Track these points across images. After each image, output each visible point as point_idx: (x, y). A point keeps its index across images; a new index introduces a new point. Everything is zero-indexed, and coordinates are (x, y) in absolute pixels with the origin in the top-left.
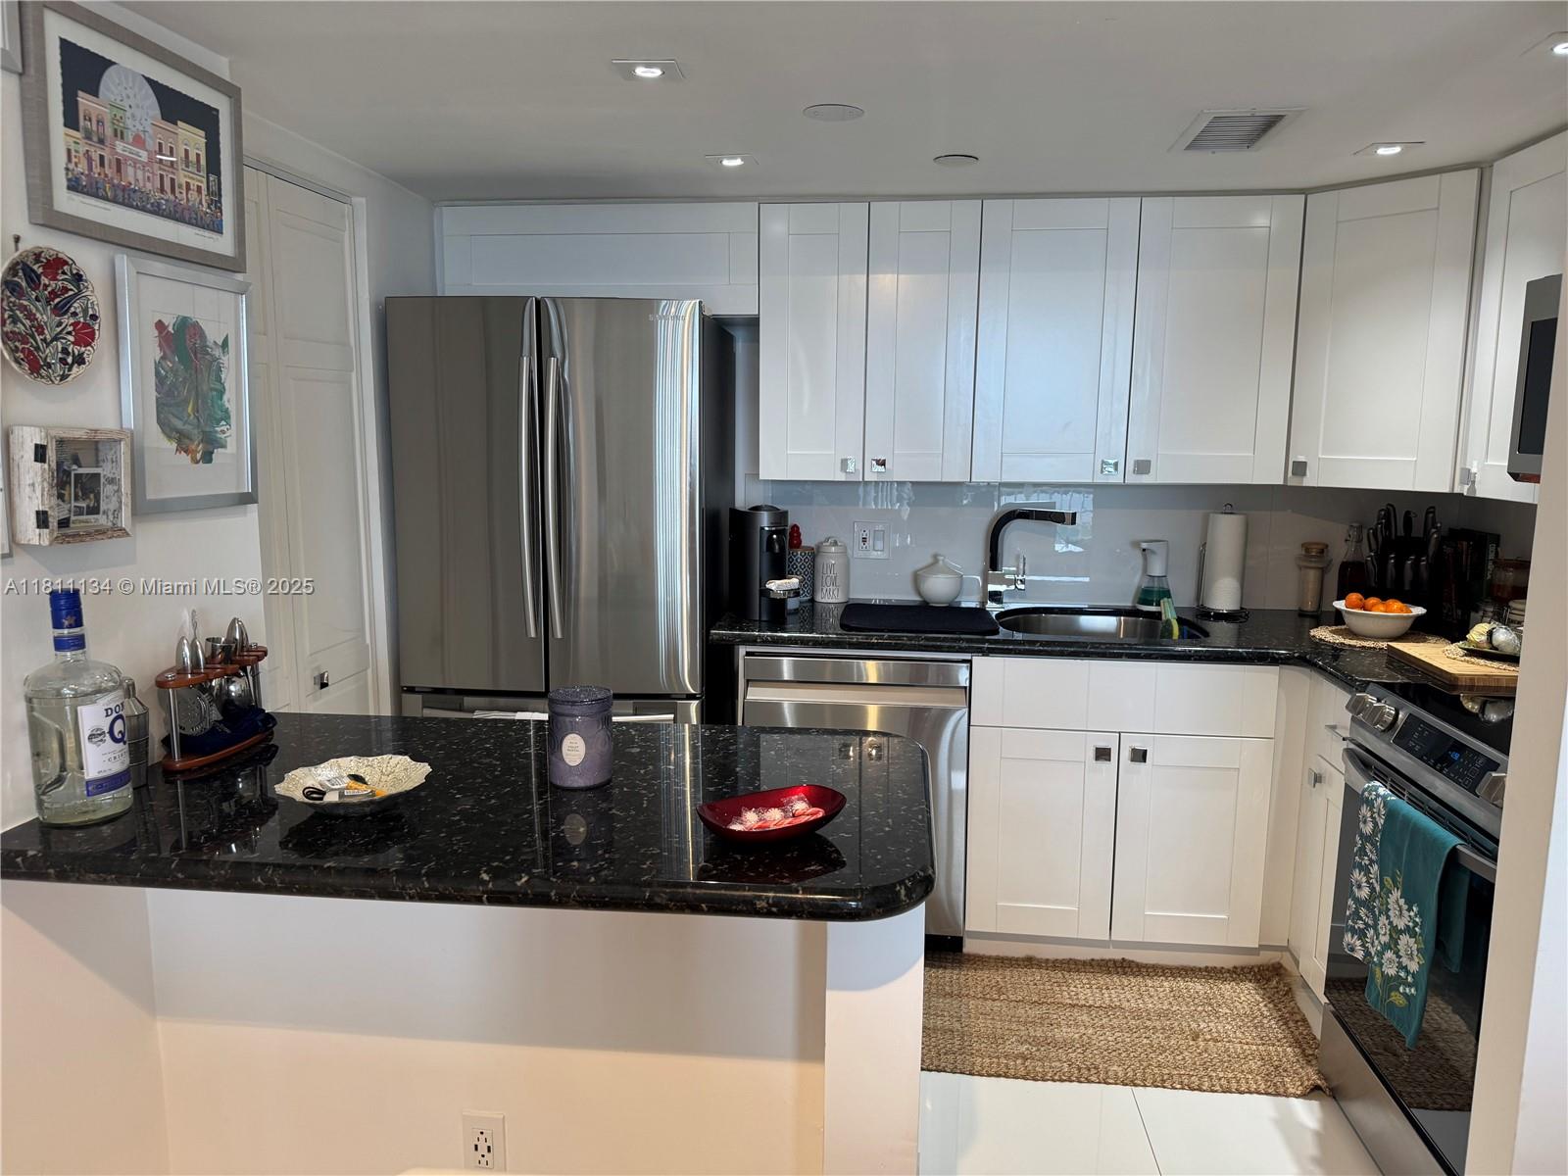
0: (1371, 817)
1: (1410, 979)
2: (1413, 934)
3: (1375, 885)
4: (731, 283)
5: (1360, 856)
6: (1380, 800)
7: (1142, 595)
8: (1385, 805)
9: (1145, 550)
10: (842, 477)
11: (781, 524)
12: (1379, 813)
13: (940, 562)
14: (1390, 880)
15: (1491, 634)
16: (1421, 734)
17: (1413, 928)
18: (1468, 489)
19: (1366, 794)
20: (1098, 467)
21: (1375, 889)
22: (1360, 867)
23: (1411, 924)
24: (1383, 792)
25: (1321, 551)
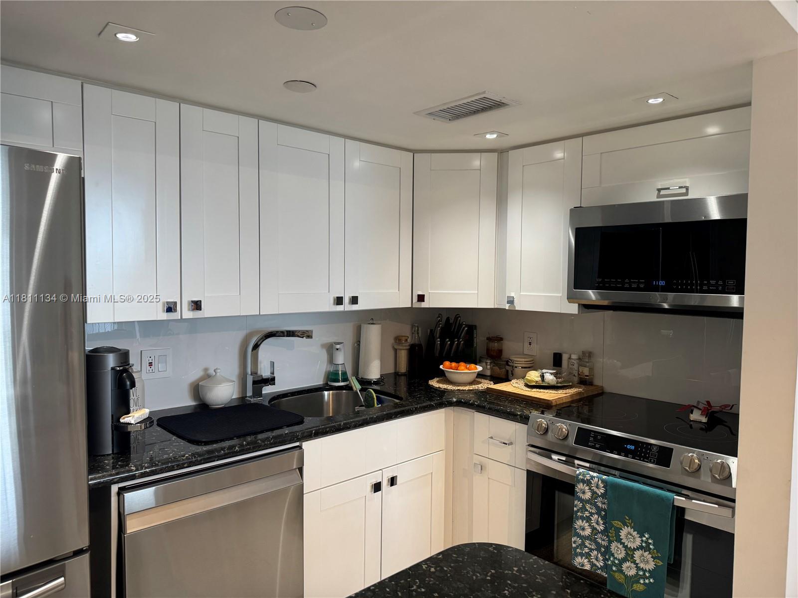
0: (590, 489)
1: (647, 575)
2: (646, 549)
3: (596, 526)
4: (55, 146)
5: (582, 512)
6: (596, 479)
7: (332, 376)
8: (603, 481)
9: (337, 349)
10: (164, 316)
11: (126, 362)
12: (597, 487)
13: (218, 374)
14: (619, 523)
15: (542, 376)
16: (595, 437)
17: (646, 546)
18: (509, 306)
19: (581, 477)
20: (332, 301)
21: (596, 529)
22: (582, 518)
23: (644, 544)
24: (595, 474)
25: (407, 340)
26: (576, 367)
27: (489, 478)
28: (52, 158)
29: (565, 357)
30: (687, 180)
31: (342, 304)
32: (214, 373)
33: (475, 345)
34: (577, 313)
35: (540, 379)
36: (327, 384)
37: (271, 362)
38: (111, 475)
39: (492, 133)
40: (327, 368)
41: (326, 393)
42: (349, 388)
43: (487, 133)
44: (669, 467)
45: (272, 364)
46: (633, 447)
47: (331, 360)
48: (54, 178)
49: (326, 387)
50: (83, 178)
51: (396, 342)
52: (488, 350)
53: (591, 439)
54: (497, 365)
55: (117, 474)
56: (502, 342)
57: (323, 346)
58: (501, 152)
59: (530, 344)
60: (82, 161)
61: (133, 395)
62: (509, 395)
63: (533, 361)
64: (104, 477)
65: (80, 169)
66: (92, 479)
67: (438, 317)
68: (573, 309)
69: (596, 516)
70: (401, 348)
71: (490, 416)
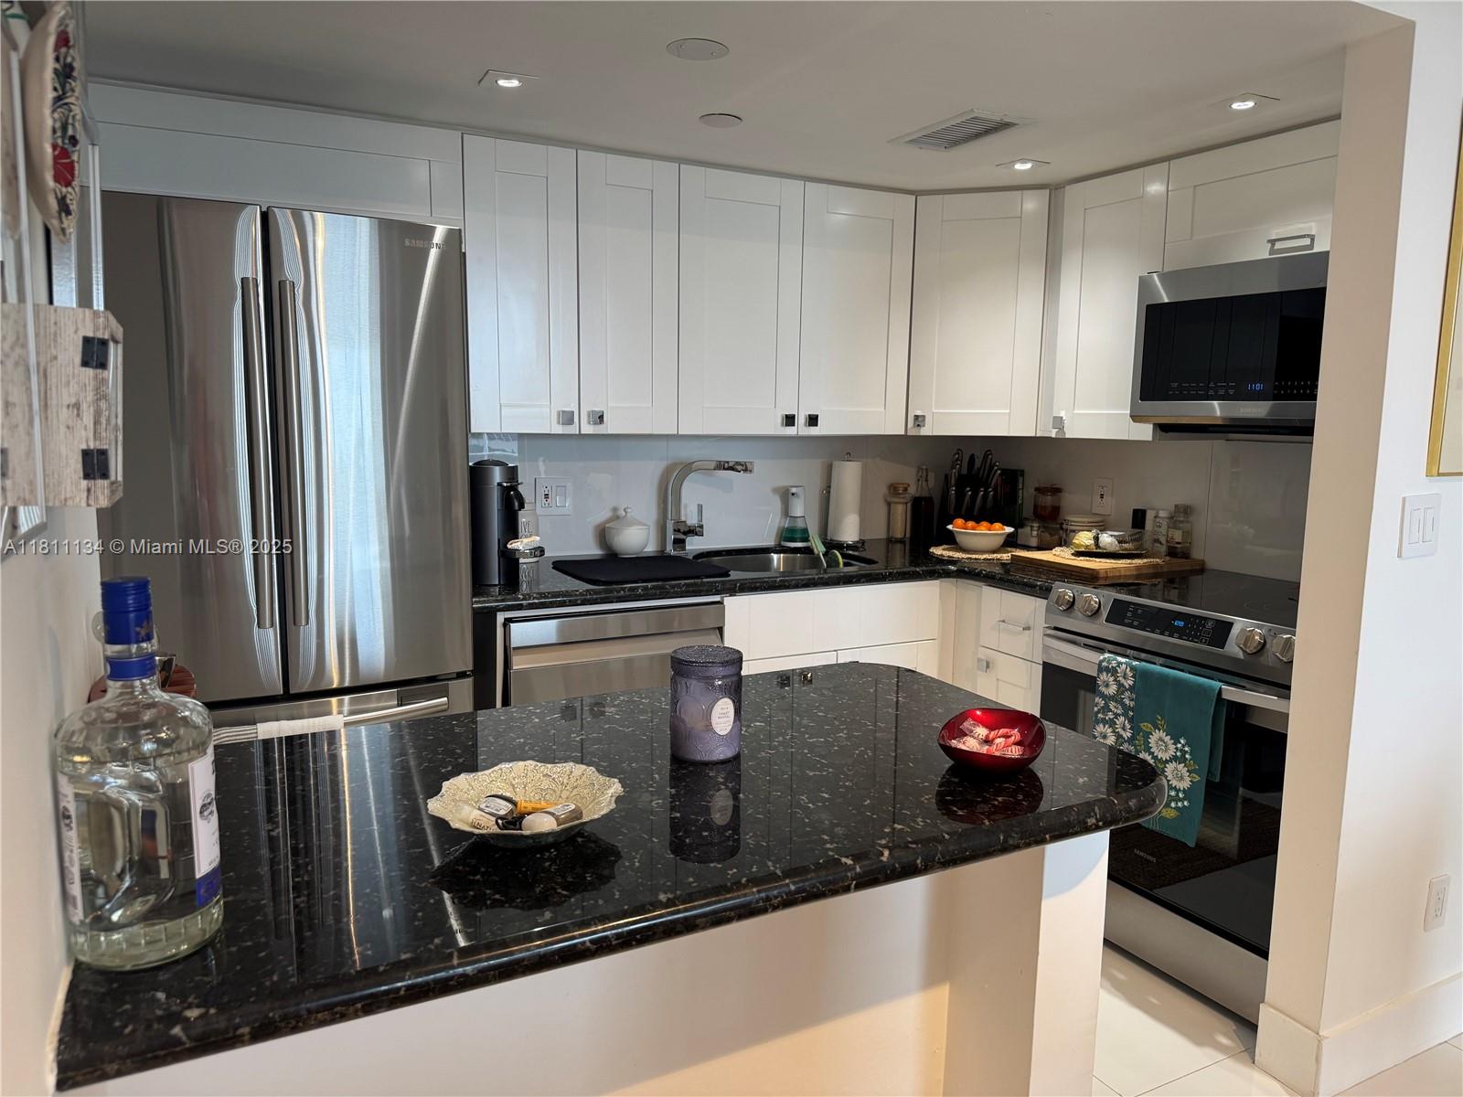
0: (1115, 680)
1: (1181, 795)
2: (1181, 760)
3: (1122, 732)
4: (433, 215)
5: (1103, 713)
6: (1124, 666)
7: (789, 534)
8: (1133, 669)
9: (793, 494)
10: (559, 430)
11: (514, 479)
12: (1125, 677)
13: (628, 515)
14: (1150, 725)
15: (1096, 539)
16: (1134, 613)
17: (1181, 756)
18: (1057, 432)
19: (1105, 664)
20: (779, 421)
21: (1121, 736)
22: (1104, 722)
23: (1178, 754)
24: (1123, 660)
25: (906, 489)
26: (1163, 530)
27: (998, 680)
28: (430, 231)
29: (1150, 515)
30: (1313, 224)
31: (794, 425)
32: (624, 514)
33: (1020, 502)
34: (1150, 439)
35: (1093, 542)
36: (780, 545)
37: (698, 505)
38: (497, 601)
39: (1024, 161)
40: (780, 523)
41: (775, 556)
42: (808, 551)
43: (1014, 162)
44: (1223, 648)
45: (700, 508)
46: (1183, 623)
47: (786, 512)
48: (434, 254)
49: (779, 549)
50: (464, 254)
51: (890, 492)
52: (1036, 507)
53: (1129, 614)
54: (1046, 529)
55: (503, 601)
56: (1059, 494)
57: (776, 490)
58: (1054, 190)
59: (1102, 496)
60: (463, 234)
61: (523, 518)
62: (1041, 565)
63: (1102, 522)
64: (488, 602)
65: (461, 243)
66: (476, 602)
67: (954, 455)
68: (1145, 432)
69: (1122, 719)
70: (896, 500)
71: (1003, 591)
